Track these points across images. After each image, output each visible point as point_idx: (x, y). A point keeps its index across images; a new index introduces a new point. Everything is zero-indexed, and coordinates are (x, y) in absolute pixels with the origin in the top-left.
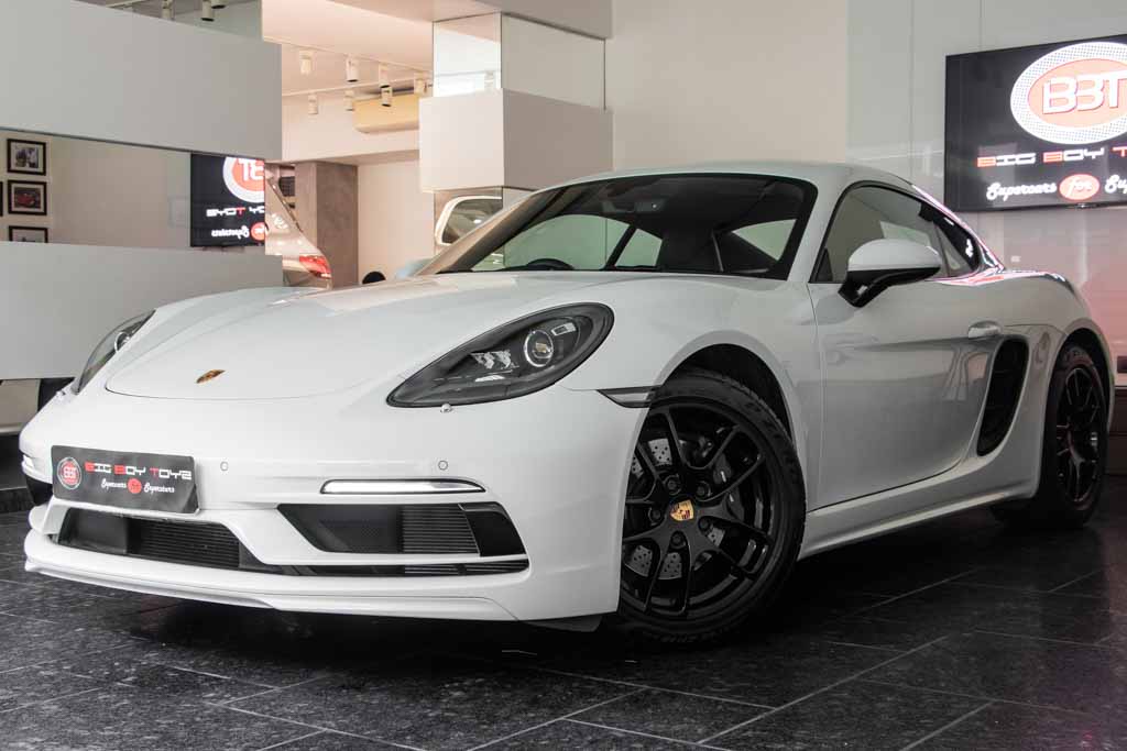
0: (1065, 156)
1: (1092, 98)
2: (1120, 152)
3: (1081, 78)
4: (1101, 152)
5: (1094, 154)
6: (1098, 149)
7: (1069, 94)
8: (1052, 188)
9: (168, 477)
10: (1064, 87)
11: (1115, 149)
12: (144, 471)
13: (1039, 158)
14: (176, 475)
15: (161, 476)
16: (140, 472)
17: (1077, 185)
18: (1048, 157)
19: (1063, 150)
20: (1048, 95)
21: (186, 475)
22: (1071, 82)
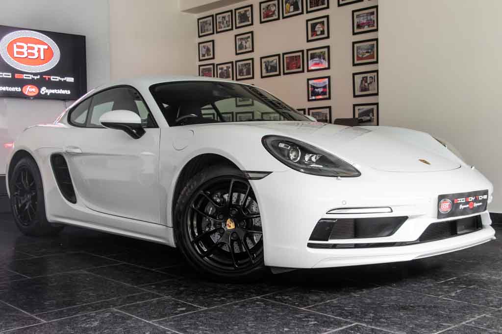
0: (24, 76)
1: (33, 54)
2: (45, 78)
3: (29, 45)
4: (39, 77)
5: (36, 78)
6: (37, 76)
7: (24, 50)
8: (19, 89)
9: (481, 199)
10: (22, 47)
11: (44, 76)
12: (474, 198)
13: (13, 76)
17: (30, 89)
18: (17, 76)
19: (23, 74)
20: (16, 50)
22: (25, 46)
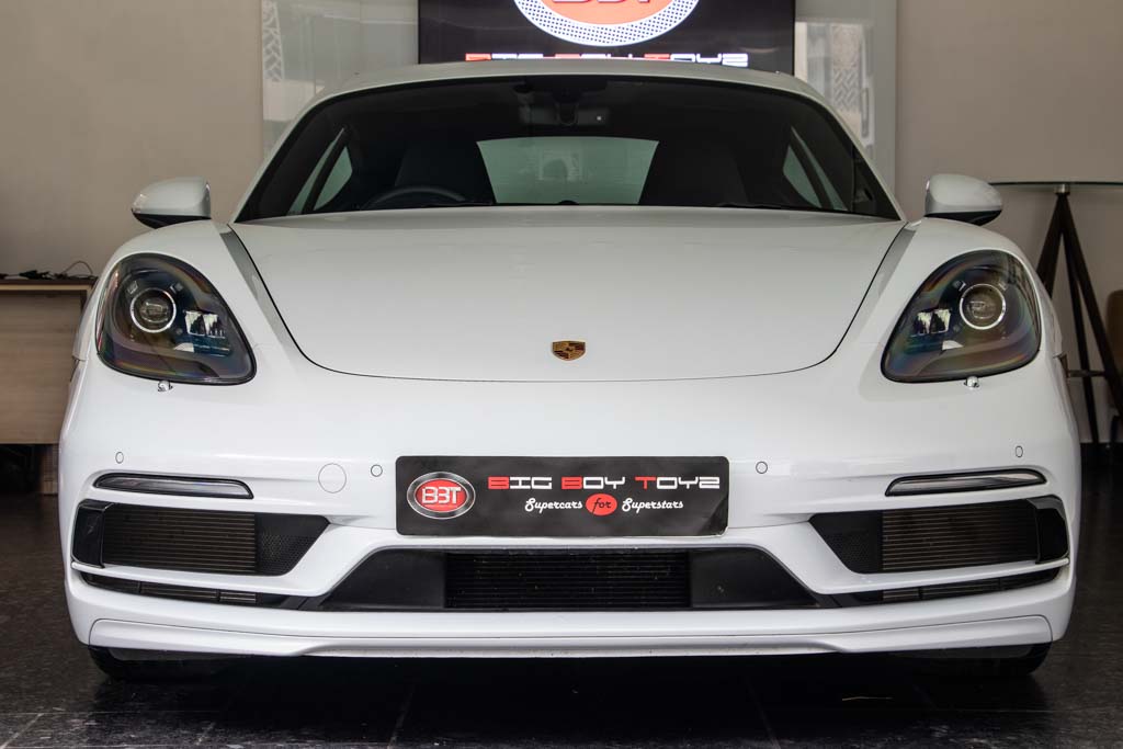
9: (675, 487)
12: (623, 482)
14: (688, 483)
15: (659, 487)
16: (615, 484)
21: (709, 483)
